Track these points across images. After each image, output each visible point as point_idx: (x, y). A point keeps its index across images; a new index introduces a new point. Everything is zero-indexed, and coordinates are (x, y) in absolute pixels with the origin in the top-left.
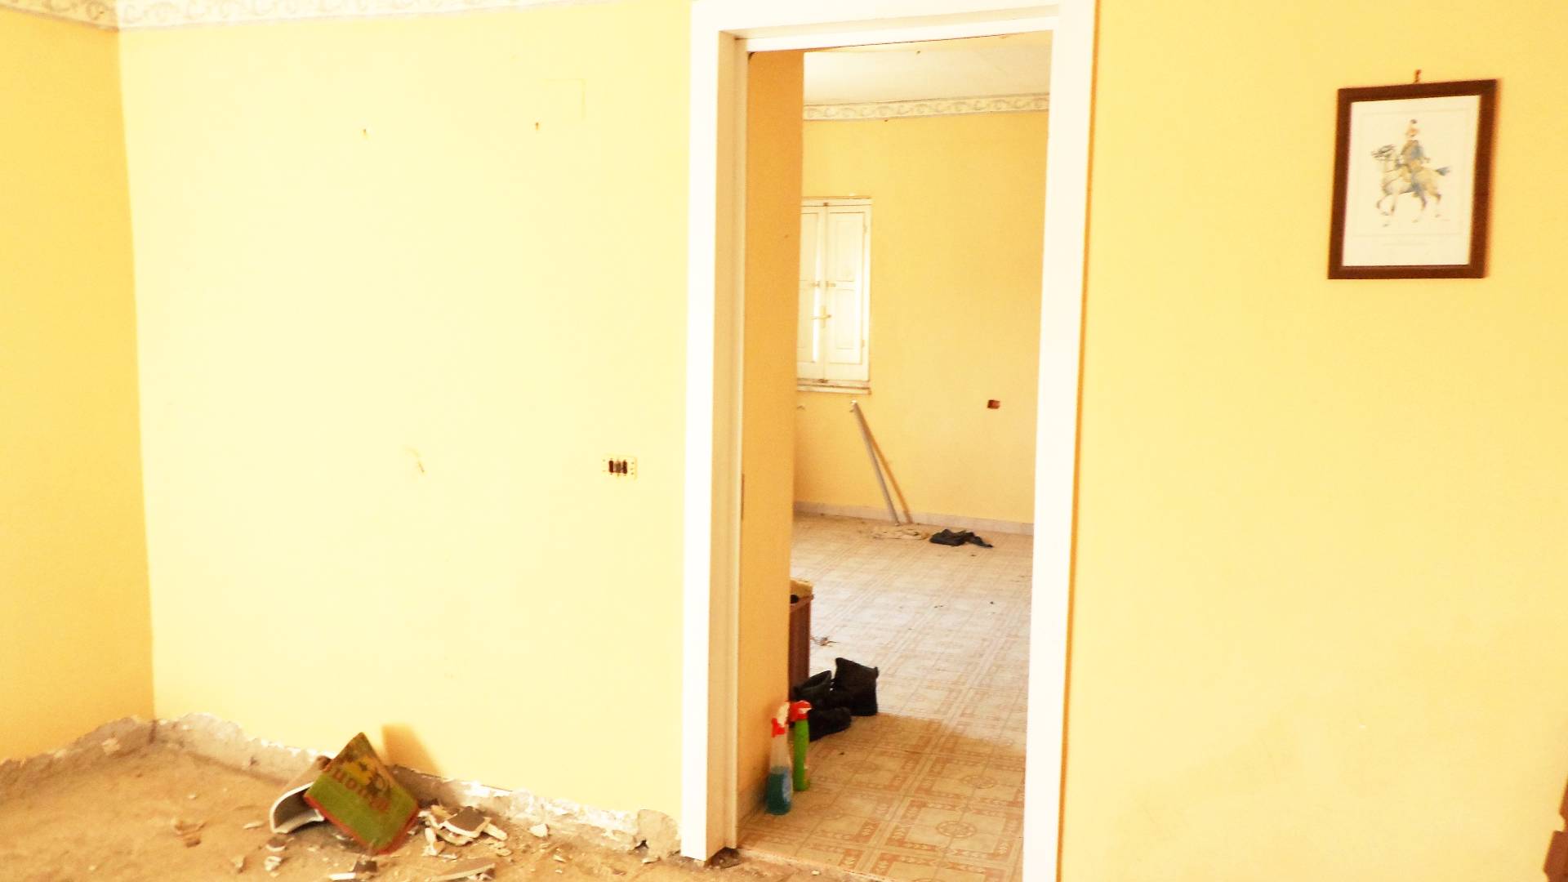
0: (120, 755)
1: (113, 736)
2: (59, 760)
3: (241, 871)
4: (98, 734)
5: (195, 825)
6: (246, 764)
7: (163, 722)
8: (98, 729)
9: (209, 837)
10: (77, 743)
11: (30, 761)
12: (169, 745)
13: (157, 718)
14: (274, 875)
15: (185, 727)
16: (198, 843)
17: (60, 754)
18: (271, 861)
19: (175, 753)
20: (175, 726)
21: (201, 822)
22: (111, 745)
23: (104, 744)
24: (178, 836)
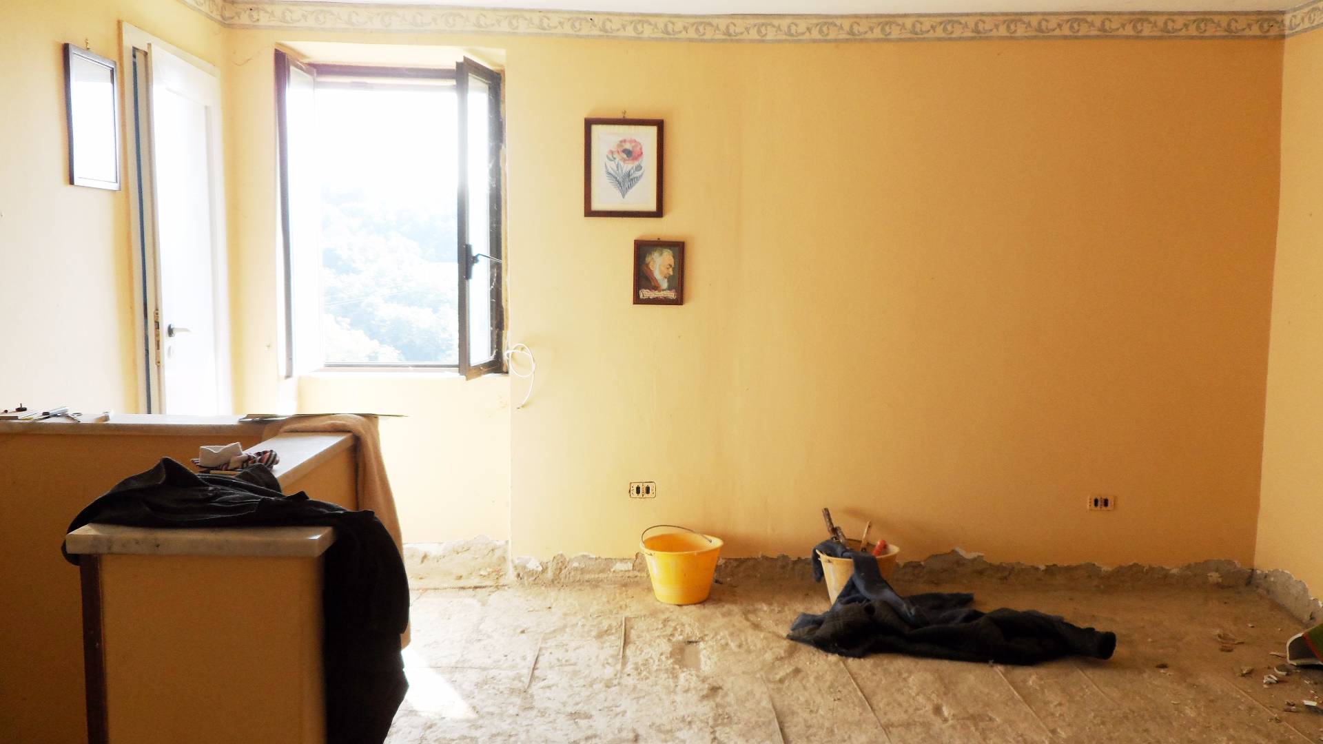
0: (1219, 586)
1: (1217, 570)
2: (1174, 575)
3: (1243, 675)
4: (1206, 565)
5: (1234, 640)
6: (1306, 617)
7: (1258, 572)
8: (1206, 562)
9: (1237, 652)
10: (1189, 567)
11: (1151, 569)
12: (1260, 591)
13: (1255, 568)
14: (1265, 686)
15: (1272, 579)
16: (1229, 651)
17: (1174, 571)
18: (1269, 677)
19: (1261, 597)
20: (1266, 576)
21: (1241, 640)
22: (1214, 577)
23: (1209, 574)
24: (1218, 642)
